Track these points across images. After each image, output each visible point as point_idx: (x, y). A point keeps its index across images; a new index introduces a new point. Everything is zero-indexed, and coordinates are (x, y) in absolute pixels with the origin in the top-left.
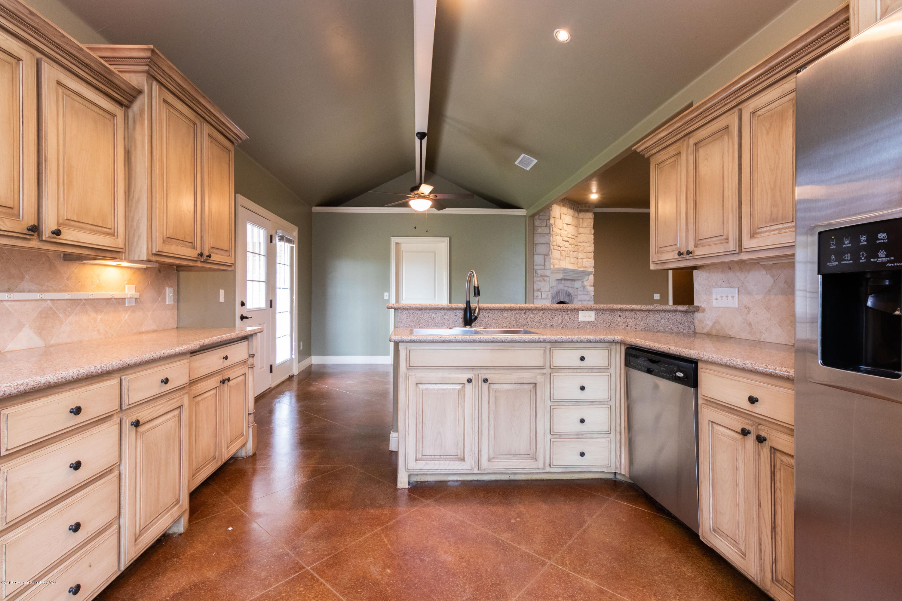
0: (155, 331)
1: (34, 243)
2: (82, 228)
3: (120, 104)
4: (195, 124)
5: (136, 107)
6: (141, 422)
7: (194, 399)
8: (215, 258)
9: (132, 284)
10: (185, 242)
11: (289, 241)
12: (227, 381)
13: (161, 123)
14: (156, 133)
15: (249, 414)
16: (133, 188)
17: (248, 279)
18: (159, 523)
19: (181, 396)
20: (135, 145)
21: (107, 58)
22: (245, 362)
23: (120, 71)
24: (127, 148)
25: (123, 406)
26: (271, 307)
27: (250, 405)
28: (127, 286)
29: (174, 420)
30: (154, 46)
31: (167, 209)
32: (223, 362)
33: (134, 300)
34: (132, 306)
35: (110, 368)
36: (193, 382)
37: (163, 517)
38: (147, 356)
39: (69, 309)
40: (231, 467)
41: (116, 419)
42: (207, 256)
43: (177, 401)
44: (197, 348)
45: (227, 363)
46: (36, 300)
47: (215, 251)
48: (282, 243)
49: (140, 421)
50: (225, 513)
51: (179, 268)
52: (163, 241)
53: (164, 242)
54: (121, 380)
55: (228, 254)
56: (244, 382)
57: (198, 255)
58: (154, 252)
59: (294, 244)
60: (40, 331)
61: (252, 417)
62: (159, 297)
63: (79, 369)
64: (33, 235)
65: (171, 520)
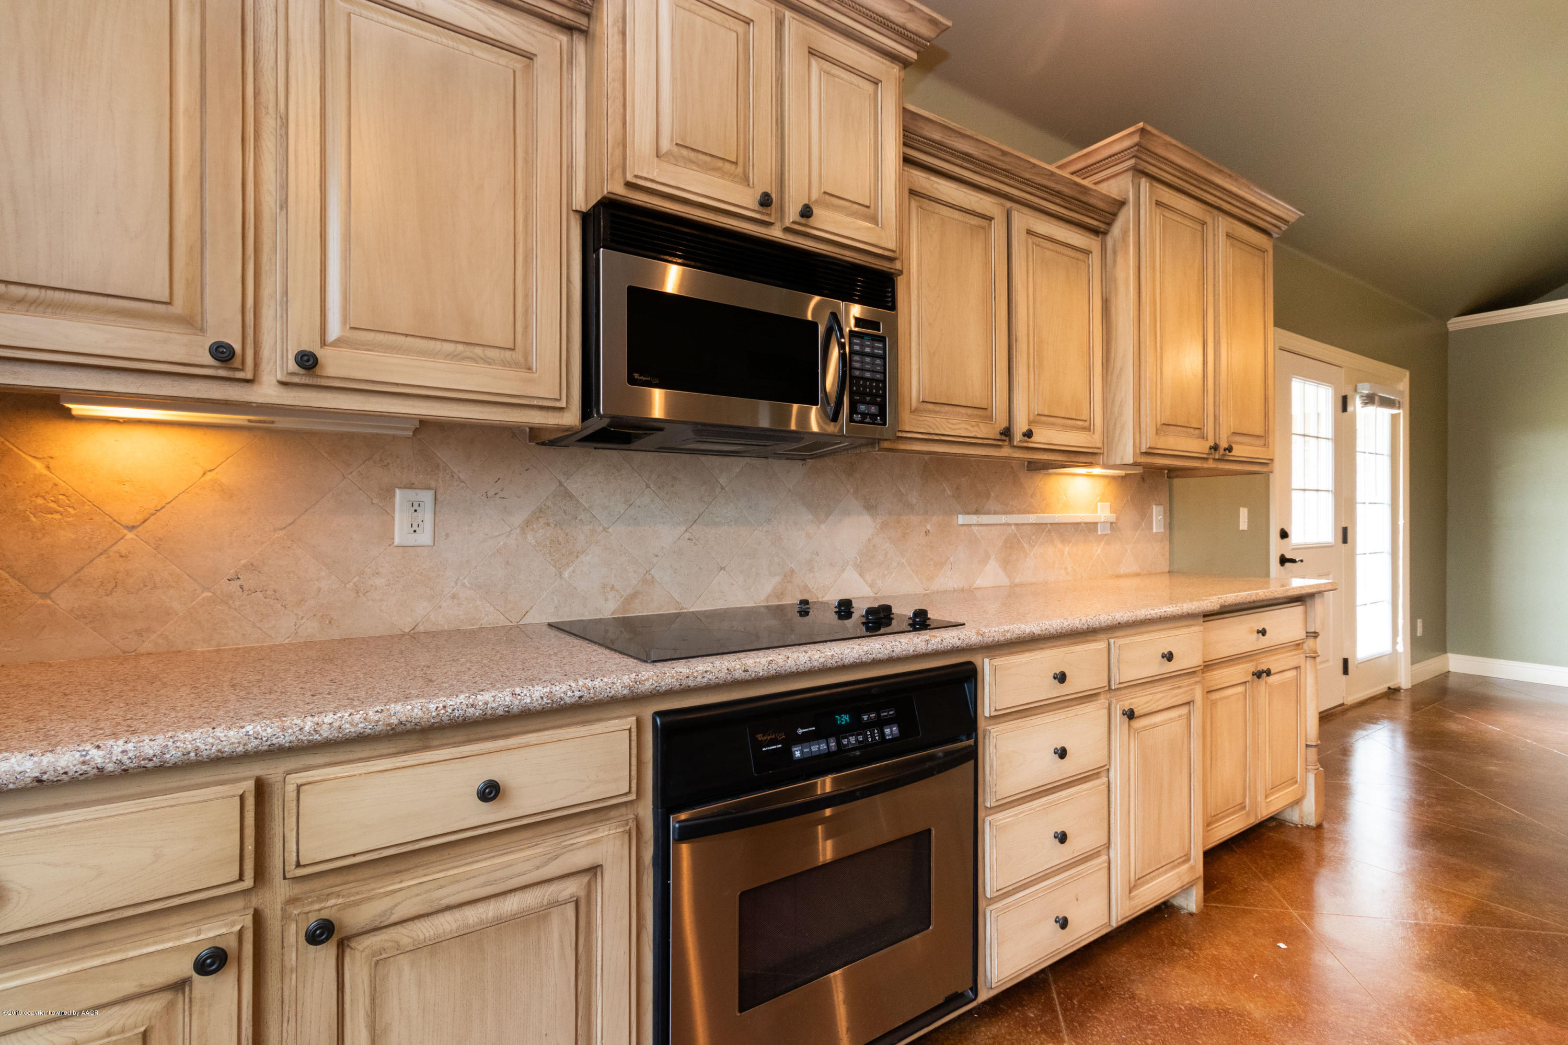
0: (1137, 575)
1: (1006, 452)
2: (1053, 424)
3: (1095, 232)
4: (1203, 223)
5: (1116, 230)
6: (1136, 714)
7: (1209, 695)
8: (1239, 451)
9: (1106, 501)
10: (1188, 429)
11: (1387, 403)
12: (1265, 675)
13: (1153, 242)
14: (1146, 261)
15: (1307, 746)
16: (1113, 355)
17: (1293, 487)
18: (1161, 879)
19: (1189, 685)
20: (1116, 288)
21: (1078, 171)
22: (1298, 645)
23: (1095, 184)
24: (1104, 296)
25: (1112, 683)
26: (1345, 541)
27: (1308, 728)
28: (1099, 504)
29: (1181, 721)
30: (1145, 122)
31: (1161, 378)
32: (1258, 639)
33: (1109, 525)
34: (1106, 535)
35: (1097, 625)
36: (1208, 666)
37: (1166, 872)
38: (1143, 613)
39: (1033, 537)
40: (1271, 834)
41: (1103, 701)
42: (1225, 450)
43: (1186, 692)
44: (1216, 608)
45: (1264, 642)
46: (1001, 525)
47: (1238, 439)
48: (1371, 409)
49: (1135, 710)
50: (1268, 912)
51: (1172, 473)
52: (1157, 430)
53: (1157, 432)
54: (1109, 644)
55: (1262, 442)
56: (1298, 684)
57: (1210, 449)
58: (1144, 450)
59: (1399, 408)
60: (1006, 564)
61: (1313, 754)
62: (1143, 520)
63: (1062, 620)
64: (1005, 440)
65: (1178, 885)
